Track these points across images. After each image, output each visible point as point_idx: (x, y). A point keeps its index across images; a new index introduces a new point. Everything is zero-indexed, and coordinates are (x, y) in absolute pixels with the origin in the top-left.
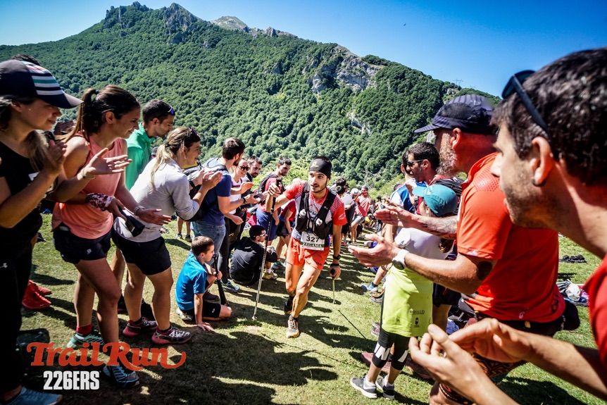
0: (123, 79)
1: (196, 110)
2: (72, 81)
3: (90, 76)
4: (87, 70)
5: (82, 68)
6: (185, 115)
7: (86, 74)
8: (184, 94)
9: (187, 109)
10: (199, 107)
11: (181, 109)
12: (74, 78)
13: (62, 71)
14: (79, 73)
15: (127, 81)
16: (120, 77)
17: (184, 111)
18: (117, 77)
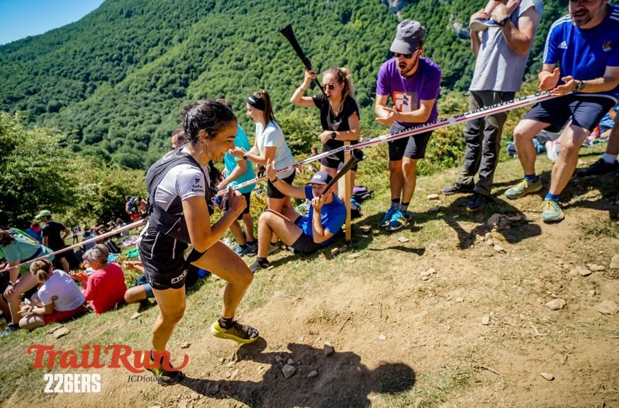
0: (174, 41)
1: (278, 54)
2: (123, 53)
3: (139, 44)
4: (133, 39)
5: (126, 38)
6: (269, 60)
7: (133, 43)
8: (253, 40)
9: (268, 54)
10: (279, 50)
11: (261, 56)
12: (124, 50)
13: (108, 45)
14: (126, 43)
15: (180, 41)
16: (171, 38)
17: (265, 57)
18: (168, 40)
